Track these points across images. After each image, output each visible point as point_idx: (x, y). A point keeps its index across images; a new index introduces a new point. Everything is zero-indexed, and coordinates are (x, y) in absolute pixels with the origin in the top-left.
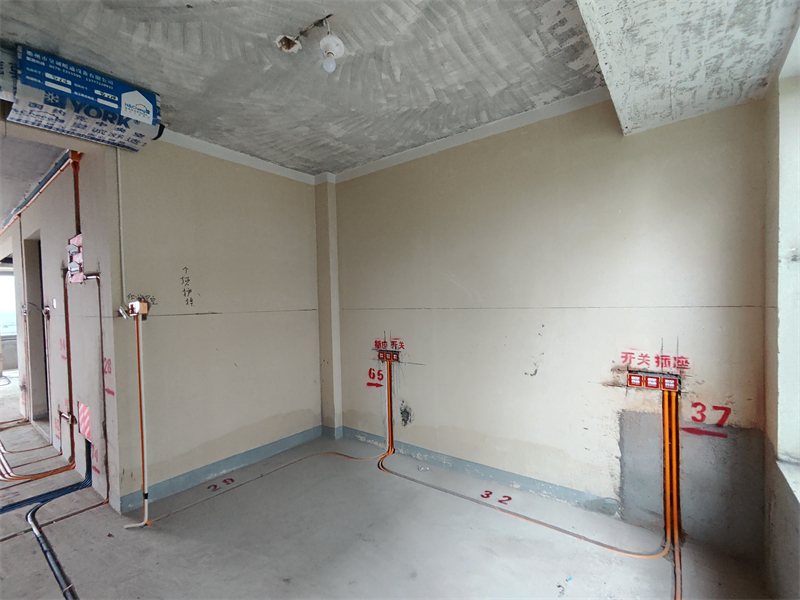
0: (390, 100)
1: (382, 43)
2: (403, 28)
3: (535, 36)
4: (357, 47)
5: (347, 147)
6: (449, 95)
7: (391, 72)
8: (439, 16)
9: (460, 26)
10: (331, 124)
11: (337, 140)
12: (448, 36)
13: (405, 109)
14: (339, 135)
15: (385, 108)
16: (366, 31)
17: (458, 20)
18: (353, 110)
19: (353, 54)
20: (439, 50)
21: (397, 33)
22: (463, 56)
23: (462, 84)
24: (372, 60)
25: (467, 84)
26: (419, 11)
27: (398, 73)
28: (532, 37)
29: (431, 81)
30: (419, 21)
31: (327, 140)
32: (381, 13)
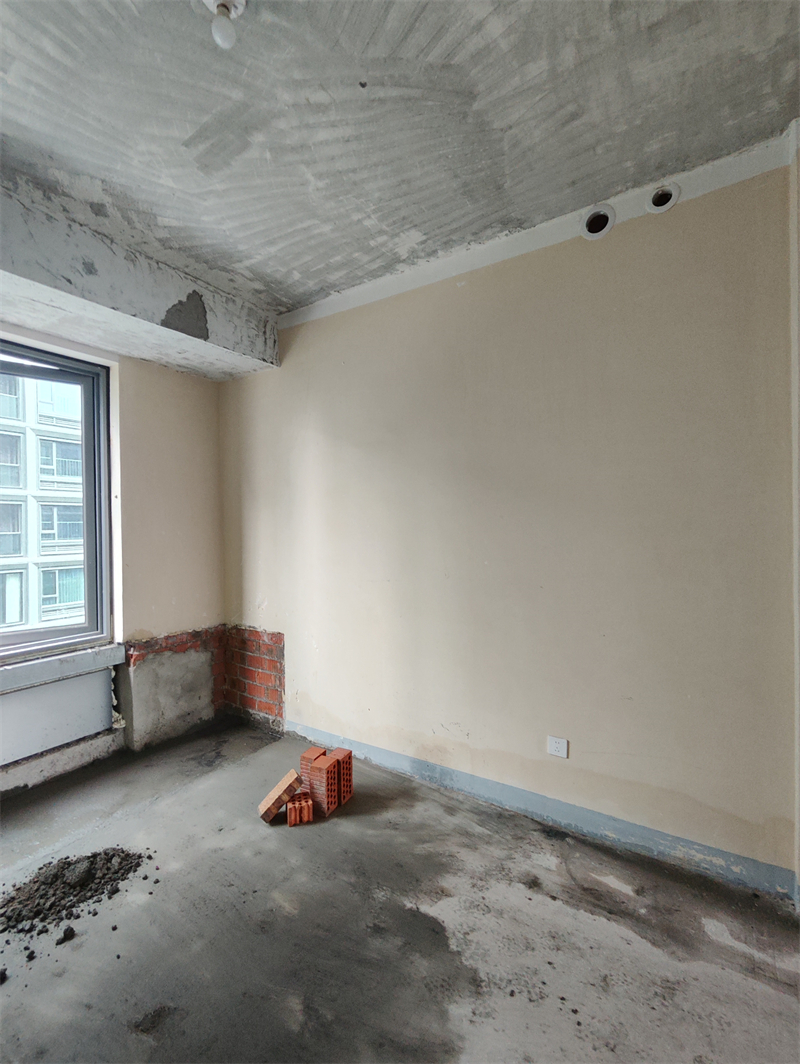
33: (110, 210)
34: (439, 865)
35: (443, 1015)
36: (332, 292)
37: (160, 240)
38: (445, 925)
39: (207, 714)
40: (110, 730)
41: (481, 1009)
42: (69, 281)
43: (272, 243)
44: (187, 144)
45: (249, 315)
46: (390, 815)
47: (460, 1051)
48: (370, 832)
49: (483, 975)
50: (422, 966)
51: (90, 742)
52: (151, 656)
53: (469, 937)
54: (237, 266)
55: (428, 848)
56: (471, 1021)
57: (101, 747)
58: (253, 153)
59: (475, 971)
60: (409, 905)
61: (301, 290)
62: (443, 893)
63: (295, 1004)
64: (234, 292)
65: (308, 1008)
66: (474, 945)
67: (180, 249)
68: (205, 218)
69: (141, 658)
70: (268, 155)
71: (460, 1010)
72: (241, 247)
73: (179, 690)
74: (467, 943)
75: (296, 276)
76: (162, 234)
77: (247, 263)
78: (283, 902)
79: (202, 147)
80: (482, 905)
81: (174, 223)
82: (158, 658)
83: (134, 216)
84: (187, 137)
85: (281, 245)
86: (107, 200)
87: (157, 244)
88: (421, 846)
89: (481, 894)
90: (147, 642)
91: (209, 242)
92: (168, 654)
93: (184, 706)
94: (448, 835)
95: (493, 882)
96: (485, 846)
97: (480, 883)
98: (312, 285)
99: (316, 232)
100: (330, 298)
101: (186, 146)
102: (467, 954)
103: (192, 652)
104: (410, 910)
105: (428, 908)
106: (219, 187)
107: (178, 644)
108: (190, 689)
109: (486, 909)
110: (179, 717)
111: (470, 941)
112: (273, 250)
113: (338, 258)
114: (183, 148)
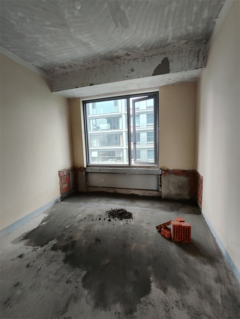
33: (129, 53)
34: (178, 284)
35: (115, 302)
36: (214, 20)
37: (144, 51)
38: (150, 294)
39: (187, 197)
40: (158, 191)
41: (121, 316)
42: (128, 77)
43: (167, 27)
44: (117, 27)
45: (189, 53)
46: (191, 258)
47: (106, 310)
48: (176, 255)
49: (135, 314)
50: (130, 290)
51: (152, 191)
52: (167, 174)
53: (149, 305)
54: (168, 41)
55: (185, 277)
56: (116, 313)
57: (155, 193)
58: (127, 13)
59: (136, 311)
60: (151, 279)
61: (200, 31)
62: (165, 290)
63: (108, 261)
64: (180, 49)
65: (107, 265)
66: (146, 307)
67: (150, 49)
68: (143, 38)
69: (165, 174)
70: (130, 8)
71: (118, 307)
72: (162, 36)
73: (177, 187)
74: (146, 305)
75: (191, 28)
76: (142, 49)
77: (170, 38)
78: (134, 246)
79: (119, 24)
80: (168, 308)
81: (140, 45)
82: (170, 175)
83: (133, 50)
84: (115, 25)
85: (170, 24)
86: (126, 52)
87: (145, 52)
88: (183, 274)
89: (174, 306)
90: (166, 170)
91: (153, 42)
92: (173, 175)
93: (178, 191)
94: (200, 283)
95: (186, 311)
96: (207, 303)
97: (180, 304)
98: (201, 26)
99: (173, 9)
100: (217, 23)
101: (118, 27)
102: (141, 306)
103: (182, 176)
104: (150, 280)
105: (153, 286)
106: (134, 28)
107: (177, 173)
108: (180, 187)
109: (167, 310)
110: (176, 194)
111: (148, 306)
112: (170, 28)
113: (195, 9)
114: (118, 28)
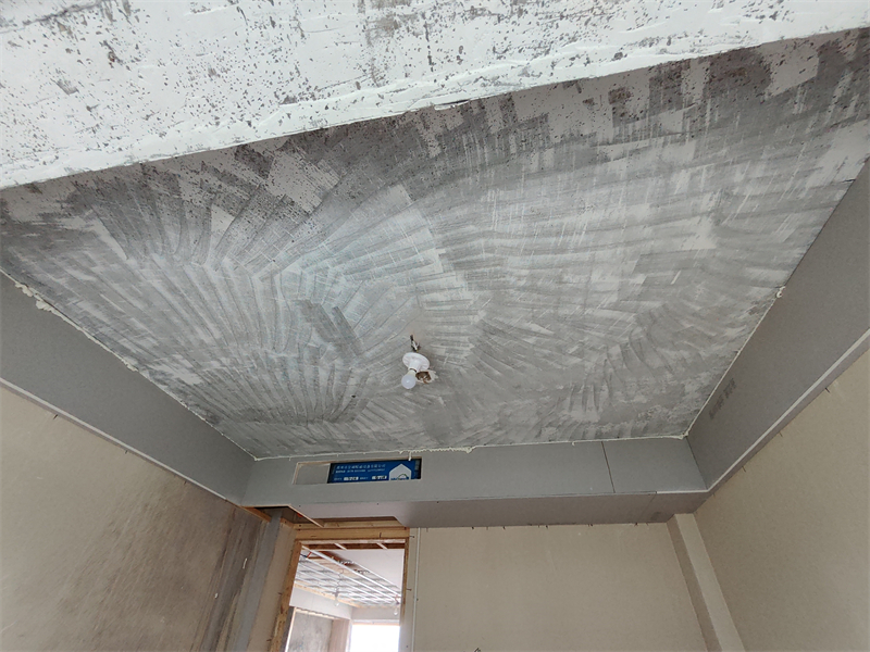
0: (579, 354)
1: (476, 319)
2: (466, 294)
3: (614, 151)
4: (465, 338)
5: (628, 425)
6: (640, 297)
7: (529, 332)
8: (475, 257)
9: (509, 242)
10: (565, 412)
11: (601, 423)
12: (514, 261)
13: (616, 350)
14: (594, 417)
15: (589, 365)
16: (450, 323)
17: (497, 242)
18: (561, 388)
19: (472, 346)
20: (532, 277)
21: (472, 302)
22: (568, 256)
23: (631, 275)
24: (493, 337)
25: (639, 269)
26: (454, 273)
27: (535, 327)
28: (612, 155)
29: (584, 306)
30: (469, 278)
31: (592, 430)
32: (435, 303)
44: (336, 309)
106: (280, 301)
114: (334, 306)
